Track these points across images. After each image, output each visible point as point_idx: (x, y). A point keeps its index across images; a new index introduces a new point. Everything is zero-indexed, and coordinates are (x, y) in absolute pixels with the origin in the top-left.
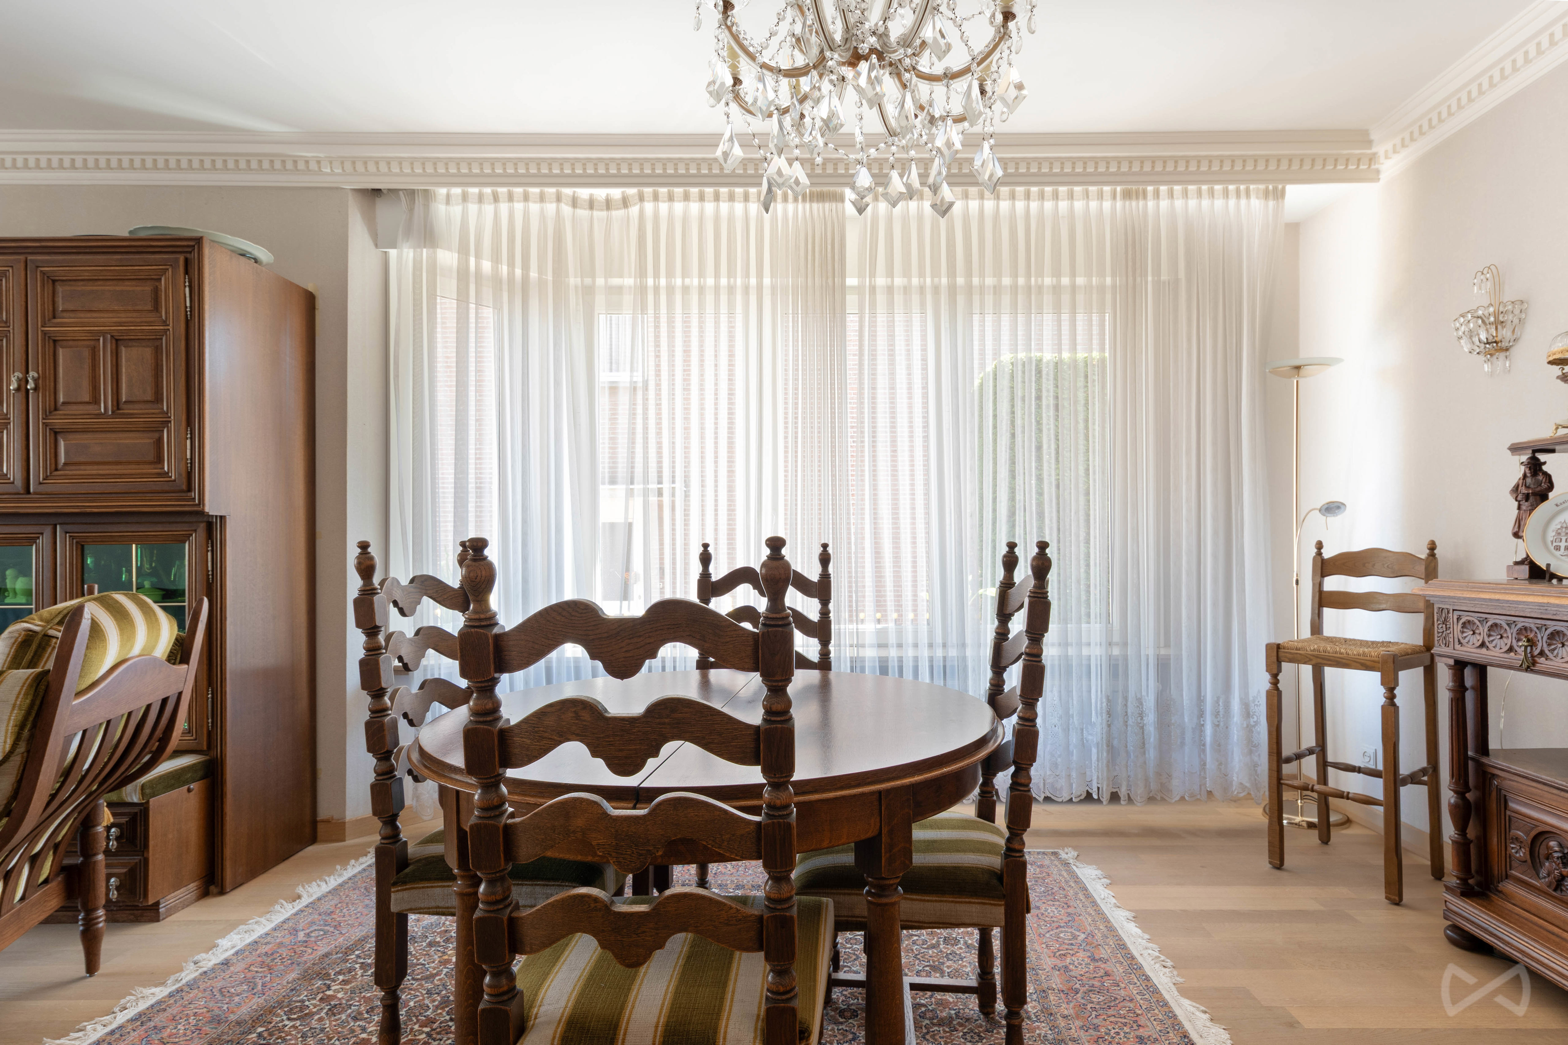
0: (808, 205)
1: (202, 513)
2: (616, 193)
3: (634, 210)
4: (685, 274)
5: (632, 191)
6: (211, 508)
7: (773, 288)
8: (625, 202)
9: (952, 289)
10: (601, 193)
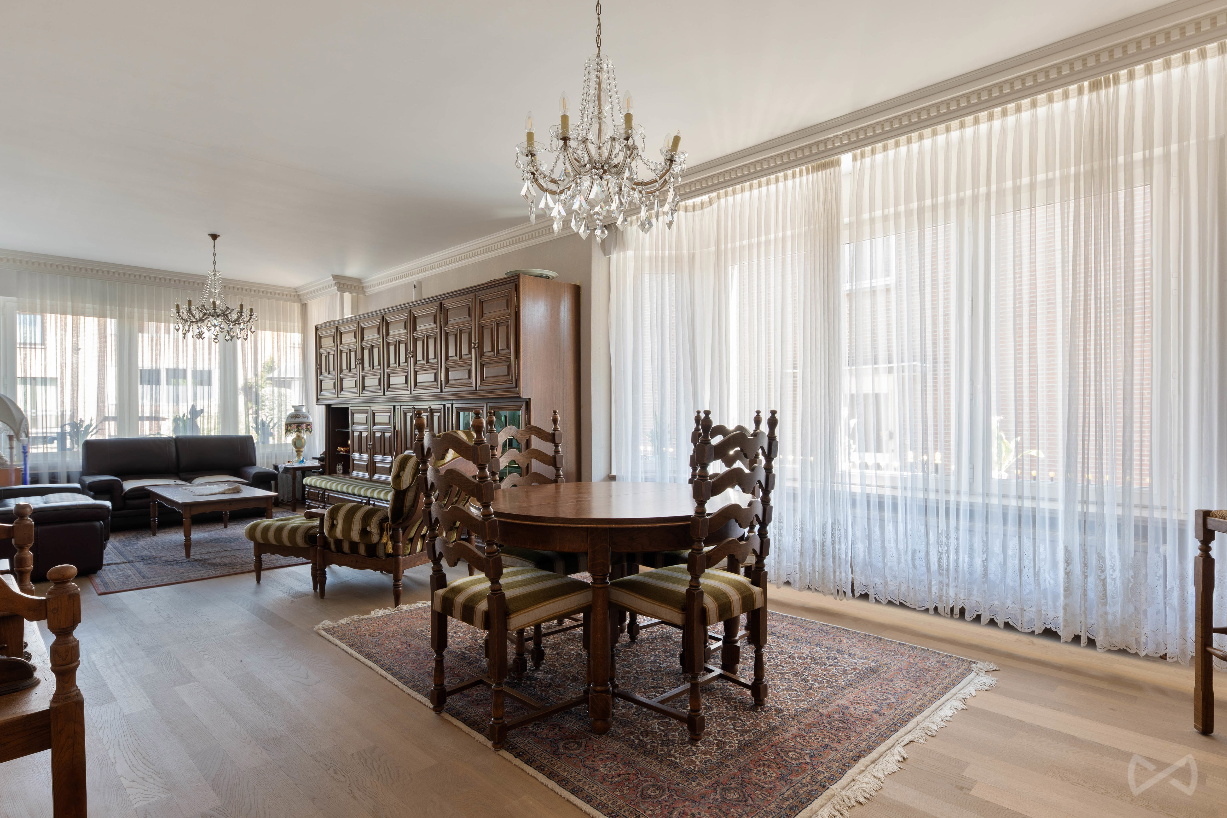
0: (815, 174)
1: (520, 397)
2: (705, 198)
3: (715, 206)
4: (741, 239)
5: (714, 194)
6: (524, 395)
7: (792, 236)
8: (711, 202)
9: (921, 211)
10: (698, 200)
